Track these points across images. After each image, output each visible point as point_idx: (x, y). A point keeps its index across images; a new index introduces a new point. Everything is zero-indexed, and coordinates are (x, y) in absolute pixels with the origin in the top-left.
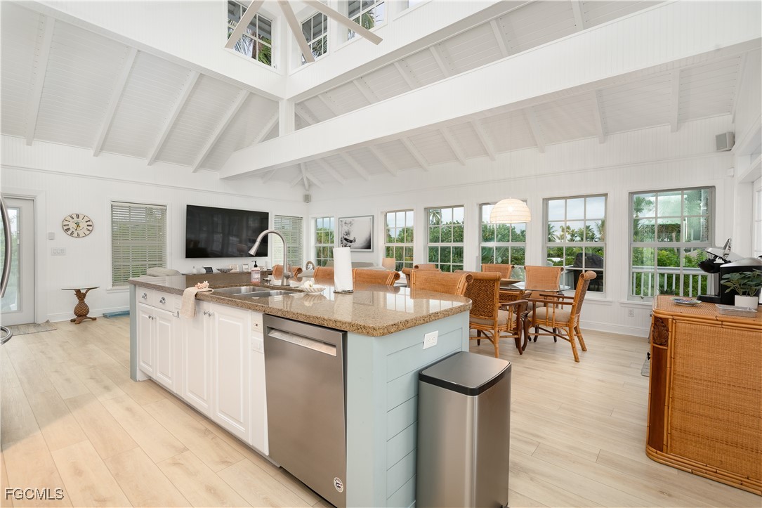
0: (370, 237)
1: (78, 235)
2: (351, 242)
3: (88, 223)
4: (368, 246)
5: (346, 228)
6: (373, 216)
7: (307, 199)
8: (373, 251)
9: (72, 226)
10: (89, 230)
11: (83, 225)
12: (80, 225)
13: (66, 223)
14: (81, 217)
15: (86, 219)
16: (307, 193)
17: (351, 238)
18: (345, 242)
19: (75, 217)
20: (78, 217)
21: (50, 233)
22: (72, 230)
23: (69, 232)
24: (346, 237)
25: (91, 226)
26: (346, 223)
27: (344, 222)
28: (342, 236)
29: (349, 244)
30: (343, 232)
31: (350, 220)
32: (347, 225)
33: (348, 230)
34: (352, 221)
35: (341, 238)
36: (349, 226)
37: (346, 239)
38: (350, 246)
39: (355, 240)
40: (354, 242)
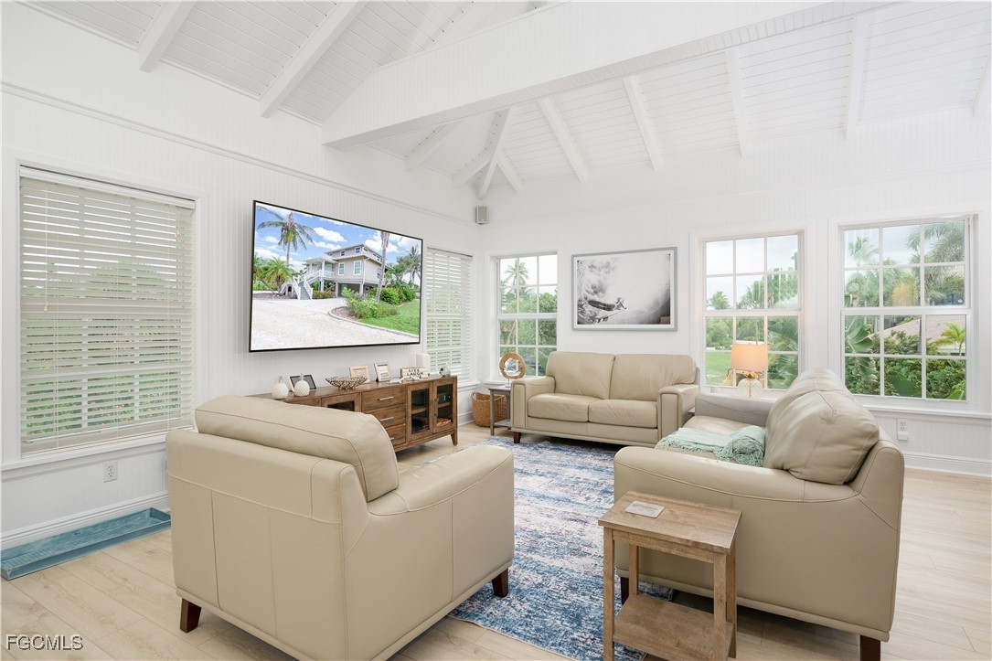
0: (668, 291)
2: (608, 308)
4: (662, 314)
5: (592, 278)
6: (675, 249)
7: (481, 215)
8: (675, 330)
16: (480, 204)
17: (610, 300)
18: (589, 309)
24: (596, 298)
26: (592, 267)
27: (588, 263)
28: (583, 295)
29: (602, 313)
30: (584, 287)
31: (605, 259)
32: (596, 271)
33: (599, 281)
34: (611, 262)
35: (580, 301)
36: (602, 273)
37: (593, 303)
38: (605, 319)
39: (621, 304)
40: (618, 308)
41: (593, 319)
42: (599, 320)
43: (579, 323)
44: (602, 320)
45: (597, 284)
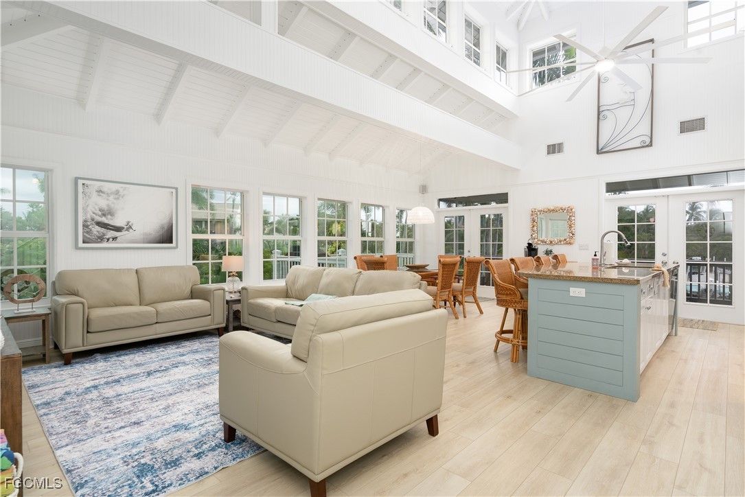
0: (171, 219)
4: (166, 236)
5: (100, 202)
6: (176, 189)
8: (176, 248)
26: (100, 191)
27: (96, 188)
28: (89, 217)
29: (111, 234)
30: (90, 209)
31: (114, 187)
32: (105, 196)
33: (108, 205)
34: (121, 190)
35: (85, 221)
36: (111, 198)
37: (99, 224)
38: (115, 239)
39: (130, 227)
40: (127, 230)
41: (101, 239)
42: (108, 240)
43: (83, 243)
44: (111, 240)
45: (105, 208)
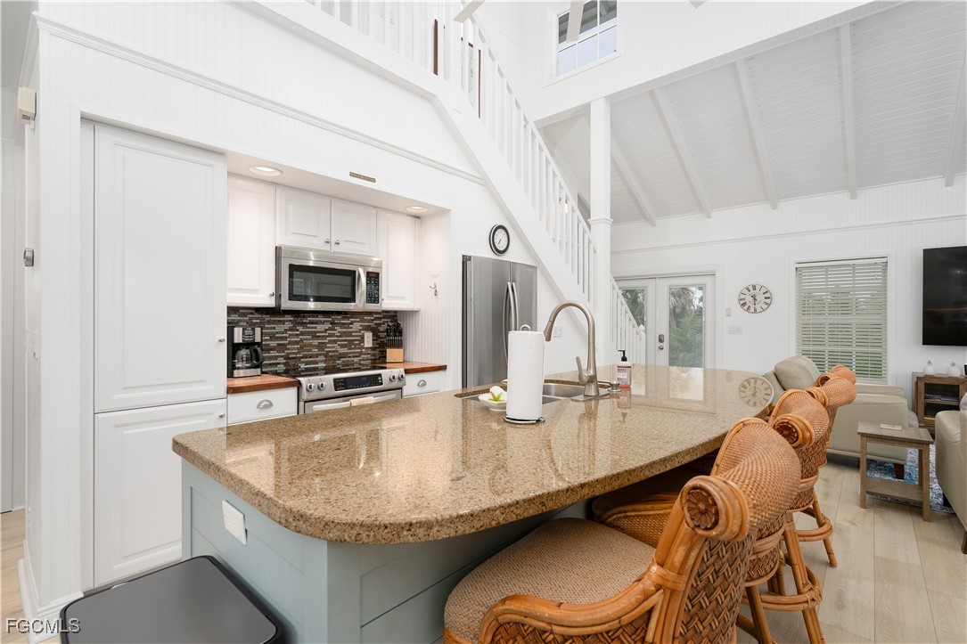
1: (755, 310)
3: (766, 295)
9: (749, 299)
10: (766, 304)
11: (760, 297)
12: (757, 298)
13: (742, 297)
14: (758, 288)
15: (764, 290)
19: (751, 288)
20: (754, 288)
21: (727, 309)
22: (748, 304)
23: (746, 307)
25: (769, 298)
